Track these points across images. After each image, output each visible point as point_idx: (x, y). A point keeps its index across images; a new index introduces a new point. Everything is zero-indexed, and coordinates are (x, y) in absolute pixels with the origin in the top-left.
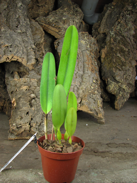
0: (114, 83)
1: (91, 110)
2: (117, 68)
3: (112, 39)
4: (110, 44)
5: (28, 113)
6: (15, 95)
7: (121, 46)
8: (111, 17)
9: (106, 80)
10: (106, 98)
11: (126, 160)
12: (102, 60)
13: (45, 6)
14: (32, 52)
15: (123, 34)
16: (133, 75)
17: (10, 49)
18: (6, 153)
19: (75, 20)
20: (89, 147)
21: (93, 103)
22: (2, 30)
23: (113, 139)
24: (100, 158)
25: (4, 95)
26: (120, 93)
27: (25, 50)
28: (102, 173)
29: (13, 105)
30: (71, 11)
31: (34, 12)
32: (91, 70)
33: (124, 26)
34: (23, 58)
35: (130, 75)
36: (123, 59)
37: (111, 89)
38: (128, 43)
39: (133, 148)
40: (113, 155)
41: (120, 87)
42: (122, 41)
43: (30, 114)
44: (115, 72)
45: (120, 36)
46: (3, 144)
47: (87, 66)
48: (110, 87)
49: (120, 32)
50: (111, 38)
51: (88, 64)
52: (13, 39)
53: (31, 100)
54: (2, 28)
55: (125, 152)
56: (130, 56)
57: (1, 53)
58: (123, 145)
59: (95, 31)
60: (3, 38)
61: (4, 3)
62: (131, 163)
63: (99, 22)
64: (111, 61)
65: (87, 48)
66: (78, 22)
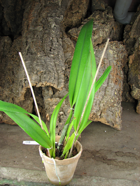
0: (138, 89)
1: (108, 122)
4: (138, 51)
5: (57, 127)
6: (48, 111)
9: (131, 86)
10: (131, 100)
11: (124, 169)
12: (129, 65)
13: (78, 12)
14: (62, 75)
17: (44, 75)
19: (105, 29)
20: (101, 154)
21: (111, 116)
22: (38, 56)
23: (122, 147)
24: (106, 165)
25: (42, 103)
27: (56, 75)
28: (100, 181)
29: (48, 118)
30: (101, 20)
31: (68, 19)
32: (115, 81)
34: (54, 84)
37: (134, 95)
39: (136, 158)
40: (117, 163)
43: (59, 128)
47: (112, 77)
48: (134, 92)
50: (139, 44)
51: (113, 76)
52: (47, 65)
53: (60, 116)
54: (39, 53)
55: (127, 162)
57: (37, 80)
58: (128, 154)
59: (126, 34)
60: (39, 64)
61: (40, 25)
62: (127, 172)
63: (132, 23)
64: (137, 68)
65: (114, 57)
66: (108, 31)
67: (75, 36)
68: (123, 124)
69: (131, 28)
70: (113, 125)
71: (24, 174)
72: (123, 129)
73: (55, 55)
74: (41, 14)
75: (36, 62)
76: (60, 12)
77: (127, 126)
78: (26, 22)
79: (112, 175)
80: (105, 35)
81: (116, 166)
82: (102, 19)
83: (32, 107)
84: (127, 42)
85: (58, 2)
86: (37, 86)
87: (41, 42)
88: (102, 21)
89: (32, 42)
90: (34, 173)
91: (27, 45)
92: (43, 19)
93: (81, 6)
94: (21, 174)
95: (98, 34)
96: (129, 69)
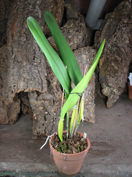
0: (107, 88)
1: (84, 118)
2: (111, 75)
3: (108, 51)
4: (107, 55)
5: (43, 125)
6: (35, 112)
7: (116, 56)
8: (110, 28)
9: (102, 85)
10: (102, 96)
11: (99, 156)
12: (100, 67)
14: (45, 81)
15: (118, 45)
16: (123, 80)
17: (31, 82)
18: (32, 150)
19: (79, 37)
21: (87, 112)
22: (24, 64)
23: (97, 138)
25: (28, 103)
26: (111, 96)
27: (40, 81)
33: (119, 39)
34: (40, 89)
35: (121, 80)
36: (116, 68)
37: (105, 92)
38: (122, 52)
41: (112, 91)
42: (117, 52)
43: (45, 125)
44: (109, 78)
45: (116, 48)
46: (29, 143)
48: (105, 90)
49: (116, 44)
50: (107, 49)
52: (32, 72)
53: (46, 115)
54: (24, 62)
56: (122, 64)
57: (25, 86)
58: (102, 144)
59: (97, 39)
60: (26, 71)
61: (24, 36)
62: (101, 158)
63: (101, 29)
64: (106, 69)
65: (87, 61)
66: (81, 38)
67: (53, 44)
68: (96, 118)
69: (100, 34)
70: (89, 120)
71: (20, 166)
72: (96, 123)
73: (38, 63)
74: (24, 25)
75: (22, 70)
76: (40, 24)
77: (100, 120)
78: (10, 32)
79: (89, 161)
80: (79, 42)
81: (93, 154)
82: (76, 28)
83: (20, 108)
84: (97, 46)
85: (38, 15)
86: (25, 92)
87: (26, 51)
88: (76, 29)
89: (18, 51)
90: (29, 165)
91: (13, 53)
92: (26, 30)
93: (57, 15)
94: (18, 166)
95: (73, 41)
96: (99, 70)
